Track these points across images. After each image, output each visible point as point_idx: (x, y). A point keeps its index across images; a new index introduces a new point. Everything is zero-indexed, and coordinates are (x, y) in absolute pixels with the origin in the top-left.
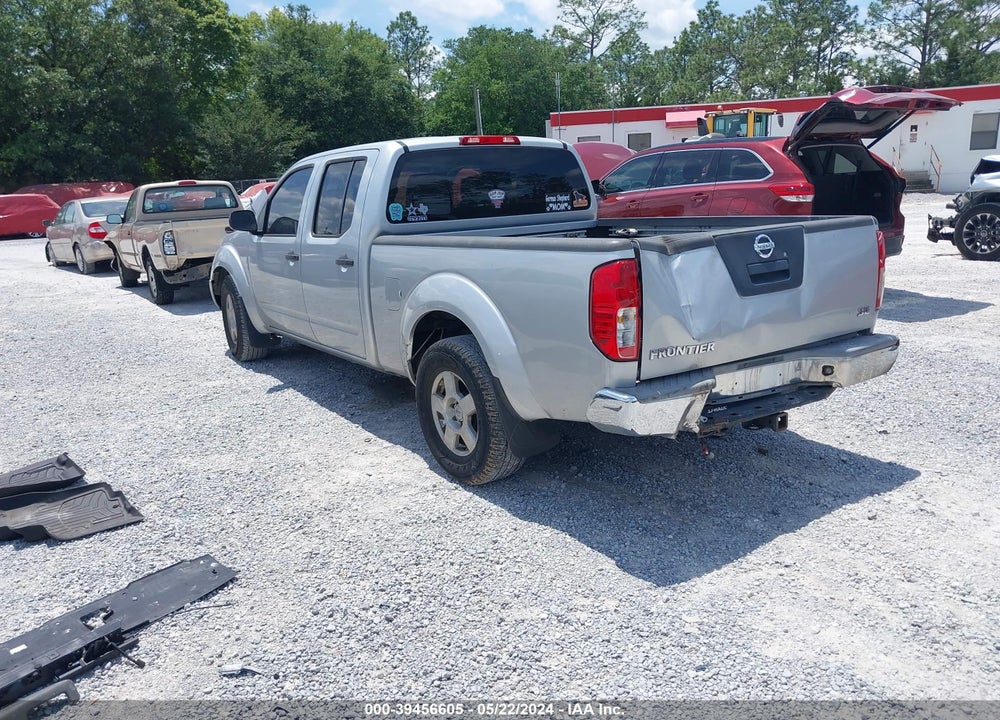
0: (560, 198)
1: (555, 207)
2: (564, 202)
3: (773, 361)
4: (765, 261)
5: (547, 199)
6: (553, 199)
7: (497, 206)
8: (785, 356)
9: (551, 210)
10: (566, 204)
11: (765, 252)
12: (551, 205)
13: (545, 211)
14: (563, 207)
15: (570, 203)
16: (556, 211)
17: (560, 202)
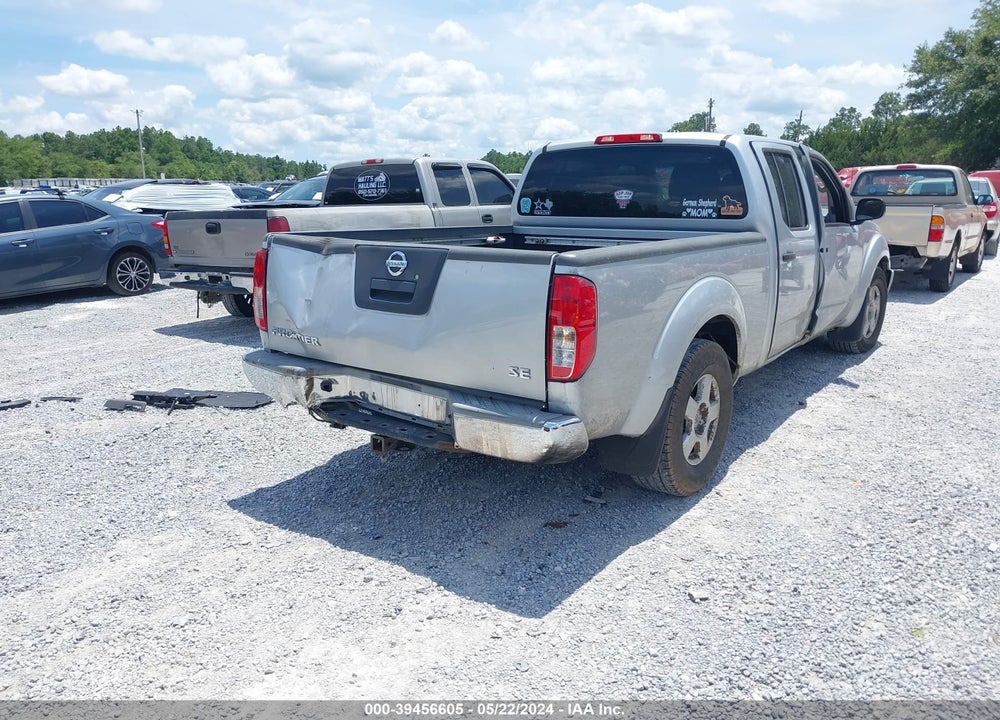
0: (702, 203)
1: (694, 213)
2: (708, 208)
3: (411, 387)
4: (395, 279)
5: (685, 203)
6: (693, 203)
7: (623, 206)
8: (423, 387)
9: (688, 216)
10: (710, 211)
11: (395, 269)
12: (688, 210)
13: (680, 216)
14: (705, 213)
15: (717, 210)
16: (694, 217)
17: (702, 208)
